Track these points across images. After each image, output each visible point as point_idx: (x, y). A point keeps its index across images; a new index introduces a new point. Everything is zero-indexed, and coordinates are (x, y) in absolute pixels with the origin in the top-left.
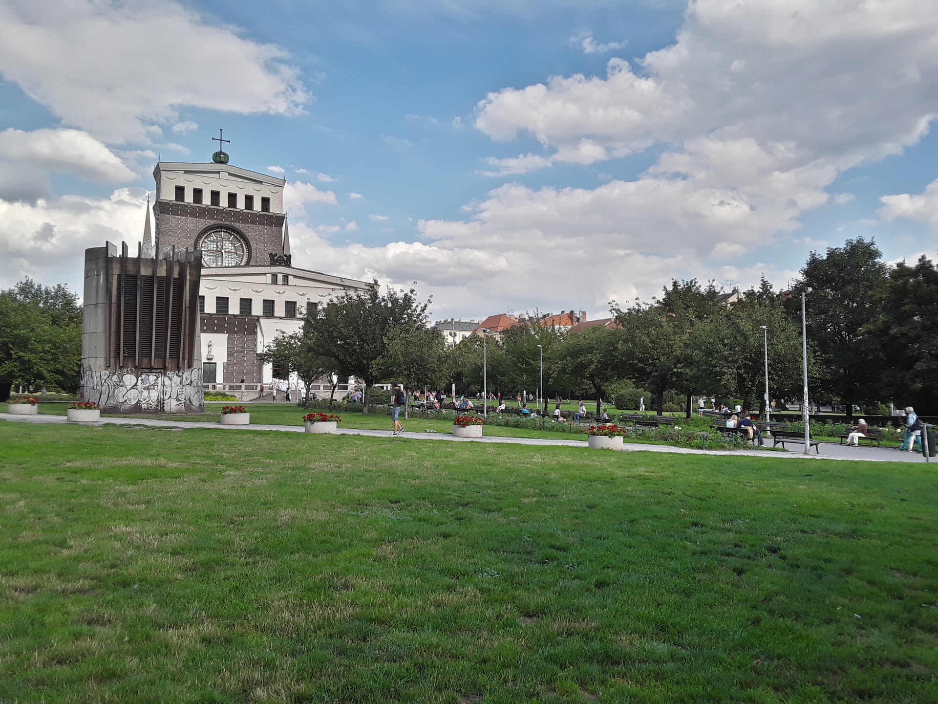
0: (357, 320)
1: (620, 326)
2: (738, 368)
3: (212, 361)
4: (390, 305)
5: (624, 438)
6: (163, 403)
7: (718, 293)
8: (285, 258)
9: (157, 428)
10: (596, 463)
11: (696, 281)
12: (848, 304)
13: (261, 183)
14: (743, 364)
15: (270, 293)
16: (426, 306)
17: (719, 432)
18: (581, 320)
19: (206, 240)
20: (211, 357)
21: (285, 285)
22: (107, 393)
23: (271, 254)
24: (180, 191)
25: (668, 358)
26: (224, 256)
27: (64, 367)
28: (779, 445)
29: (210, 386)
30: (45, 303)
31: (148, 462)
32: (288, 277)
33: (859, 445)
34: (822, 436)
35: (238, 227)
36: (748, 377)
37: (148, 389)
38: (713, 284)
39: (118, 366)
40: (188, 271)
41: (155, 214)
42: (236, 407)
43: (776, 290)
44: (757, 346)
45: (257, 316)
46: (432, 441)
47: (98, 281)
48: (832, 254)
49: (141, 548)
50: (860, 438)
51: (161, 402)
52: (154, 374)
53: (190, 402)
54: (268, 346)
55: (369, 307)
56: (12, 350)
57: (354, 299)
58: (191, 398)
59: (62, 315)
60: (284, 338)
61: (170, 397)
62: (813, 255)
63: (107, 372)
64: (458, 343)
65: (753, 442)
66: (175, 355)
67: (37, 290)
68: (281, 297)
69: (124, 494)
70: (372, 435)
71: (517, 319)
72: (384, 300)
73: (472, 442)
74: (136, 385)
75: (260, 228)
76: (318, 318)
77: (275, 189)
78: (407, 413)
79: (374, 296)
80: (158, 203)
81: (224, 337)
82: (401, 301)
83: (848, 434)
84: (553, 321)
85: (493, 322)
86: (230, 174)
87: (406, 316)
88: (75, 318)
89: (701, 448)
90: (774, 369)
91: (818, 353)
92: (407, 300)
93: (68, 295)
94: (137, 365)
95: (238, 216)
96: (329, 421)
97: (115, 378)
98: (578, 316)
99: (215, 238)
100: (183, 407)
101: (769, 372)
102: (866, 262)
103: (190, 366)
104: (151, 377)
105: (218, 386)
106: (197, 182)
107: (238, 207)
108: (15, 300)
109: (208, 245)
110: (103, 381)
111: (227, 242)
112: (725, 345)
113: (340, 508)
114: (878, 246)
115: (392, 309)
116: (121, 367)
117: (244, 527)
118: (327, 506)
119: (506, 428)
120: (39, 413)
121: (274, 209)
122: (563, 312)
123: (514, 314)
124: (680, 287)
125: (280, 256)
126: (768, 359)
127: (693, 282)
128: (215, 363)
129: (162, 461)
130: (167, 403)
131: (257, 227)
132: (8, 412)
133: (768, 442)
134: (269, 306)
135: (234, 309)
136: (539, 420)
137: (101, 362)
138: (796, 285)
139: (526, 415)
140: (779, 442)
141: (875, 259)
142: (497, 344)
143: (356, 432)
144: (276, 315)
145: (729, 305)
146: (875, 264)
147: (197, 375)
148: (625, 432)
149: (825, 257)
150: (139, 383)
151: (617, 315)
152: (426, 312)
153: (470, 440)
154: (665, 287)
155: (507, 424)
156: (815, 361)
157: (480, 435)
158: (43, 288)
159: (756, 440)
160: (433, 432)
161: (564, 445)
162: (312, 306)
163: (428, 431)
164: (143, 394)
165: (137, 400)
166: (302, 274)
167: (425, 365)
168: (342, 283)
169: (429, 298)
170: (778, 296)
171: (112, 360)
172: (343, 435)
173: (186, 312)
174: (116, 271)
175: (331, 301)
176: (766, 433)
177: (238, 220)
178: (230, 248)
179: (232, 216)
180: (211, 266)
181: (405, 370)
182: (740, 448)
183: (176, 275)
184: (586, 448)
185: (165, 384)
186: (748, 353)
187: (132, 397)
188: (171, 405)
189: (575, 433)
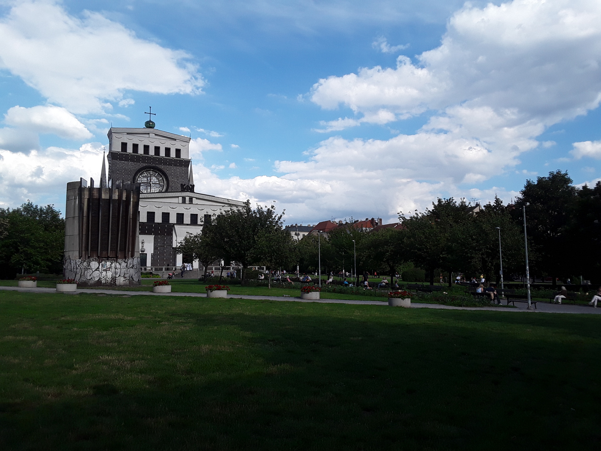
0: (237, 225)
1: (405, 228)
2: (482, 254)
3: (144, 253)
4: (258, 216)
5: (411, 299)
6: (116, 280)
7: (467, 206)
8: (191, 187)
9: (114, 295)
10: (395, 316)
11: (453, 199)
12: (552, 213)
13: (175, 140)
14: (485, 252)
15: (181, 209)
16: (281, 216)
17: (472, 295)
18: (379, 224)
19: (140, 176)
20: (143, 250)
21: (190, 204)
22: (80, 273)
23: (182, 184)
24: (124, 145)
25: (437, 248)
26: (152, 186)
27: (52, 257)
28: (511, 304)
29: (143, 268)
30: (40, 216)
31: (113, 316)
32: (192, 198)
33: (562, 303)
34: (538, 297)
35: (160, 167)
36: (489, 260)
37: (106, 270)
38: (464, 201)
39: (87, 256)
40: (132, 196)
41: (108, 160)
42: (162, 282)
43: (505, 204)
44: (494, 240)
45: (173, 224)
46: (288, 302)
47: (75, 202)
48: (540, 180)
49: (120, 369)
50: (562, 299)
51: (114, 279)
52: (110, 261)
53: (132, 278)
54: (180, 243)
55: (245, 217)
56: (19, 246)
57: (236, 212)
58: (133, 276)
59: (50, 224)
60: (191, 237)
61: (120, 275)
62: (528, 182)
63: (80, 260)
64: (300, 239)
65: (494, 301)
66: (124, 250)
67: (35, 209)
68: (187, 211)
69: (103, 336)
70: (250, 299)
71: (337, 224)
72: (254, 212)
73: (314, 302)
74: (98, 268)
75: (175, 168)
76: (213, 224)
77: (184, 144)
78: (269, 284)
79: (249, 210)
80: (110, 153)
81: (152, 237)
82: (265, 213)
83: (555, 297)
84: (362, 225)
85: (323, 226)
86: (156, 135)
87: (268, 223)
88: (58, 226)
89: (461, 306)
90: (505, 255)
91: (533, 244)
92: (270, 212)
93: (54, 211)
94: (99, 255)
95: (161, 161)
96: (223, 290)
97: (85, 264)
98: (377, 222)
99: (146, 175)
100: (128, 282)
101: (502, 257)
102: (563, 186)
103: (132, 256)
104: (108, 263)
105: (148, 268)
106: (135, 140)
107: (160, 155)
108: (21, 215)
109: (142, 179)
110: (77, 266)
111: (154, 177)
112: (473, 240)
113: (238, 344)
114: (570, 176)
115: (260, 218)
116: (89, 257)
117: (181, 356)
118: (230, 343)
119: (334, 294)
120: (38, 287)
121: (183, 156)
122: (367, 219)
123: (335, 221)
124: (443, 203)
125: (187, 186)
126: (501, 248)
127: (451, 199)
128: (146, 254)
129: (121, 316)
130: (118, 279)
131: (173, 168)
132: (18, 286)
133: (504, 302)
134: (180, 217)
135: (158, 219)
136: (355, 289)
137: (77, 254)
138: (518, 201)
139: (346, 285)
140: (510, 302)
141: (568, 184)
142: (325, 240)
143: (239, 297)
144: (184, 223)
145: (475, 214)
146: (568, 187)
147: (137, 261)
148: (411, 296)
149: (536, 183)
150: (100, 267)
151: (403, 220)
152: (281, 220)
153: (312, 301)
154: (433, 203)
155: (334, 291)
156: (531, 249)
157: (318, 298)
158: (39, 208)
159: (496, 301)
160: (288, 297)
161: (373, 304)
162: (207, 217)
163: (285, 296)
164: (103, 274)
165: (99, 277)
166: (201, 197)
167: (281, 254)
168: (228, 202)
169: (283, 211)
170: (506, 208)
171: (84, 253)
172: (232, 298)
173: (130, 221)
174: (86, 196)
175: (221, 213)
176: (502, 296)
177: (161, 163)
178: (155, 181)
179: (157, 161)
180: (144, 192)
181: (268, 257)
182: (486, 306)
183: (124, 198)
184: (387, 306)
185: (117, 267)
186: (488, 244)
187: (96, 276)
188: (121, 281)
189: (379, 296)
